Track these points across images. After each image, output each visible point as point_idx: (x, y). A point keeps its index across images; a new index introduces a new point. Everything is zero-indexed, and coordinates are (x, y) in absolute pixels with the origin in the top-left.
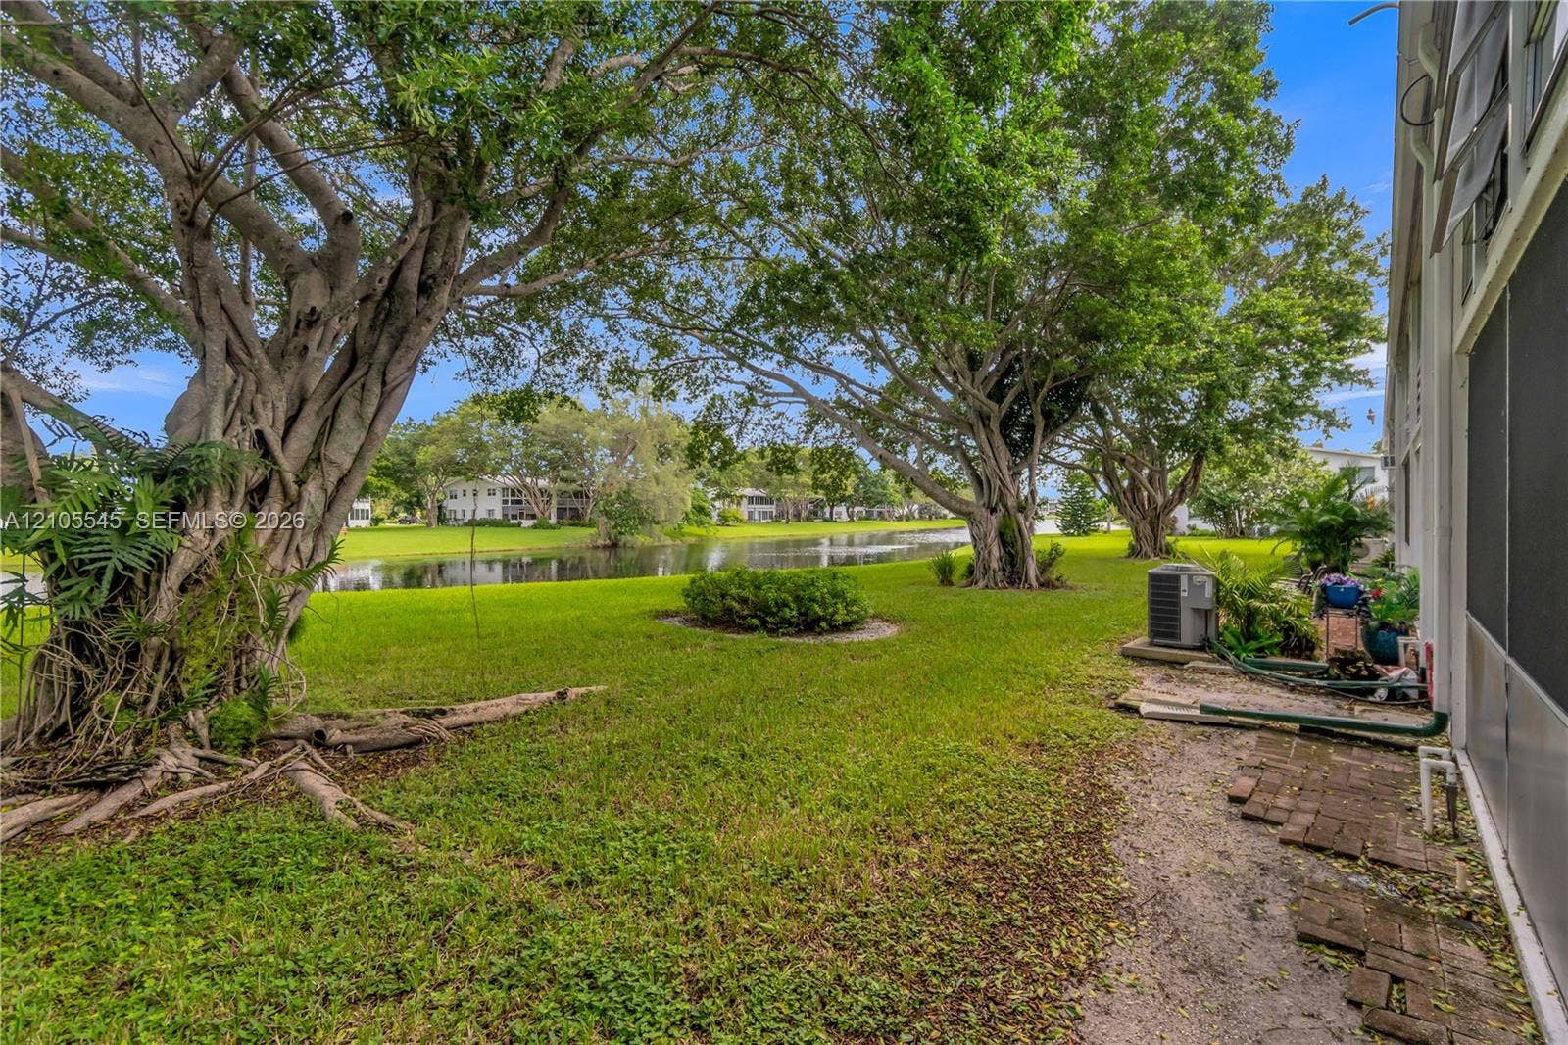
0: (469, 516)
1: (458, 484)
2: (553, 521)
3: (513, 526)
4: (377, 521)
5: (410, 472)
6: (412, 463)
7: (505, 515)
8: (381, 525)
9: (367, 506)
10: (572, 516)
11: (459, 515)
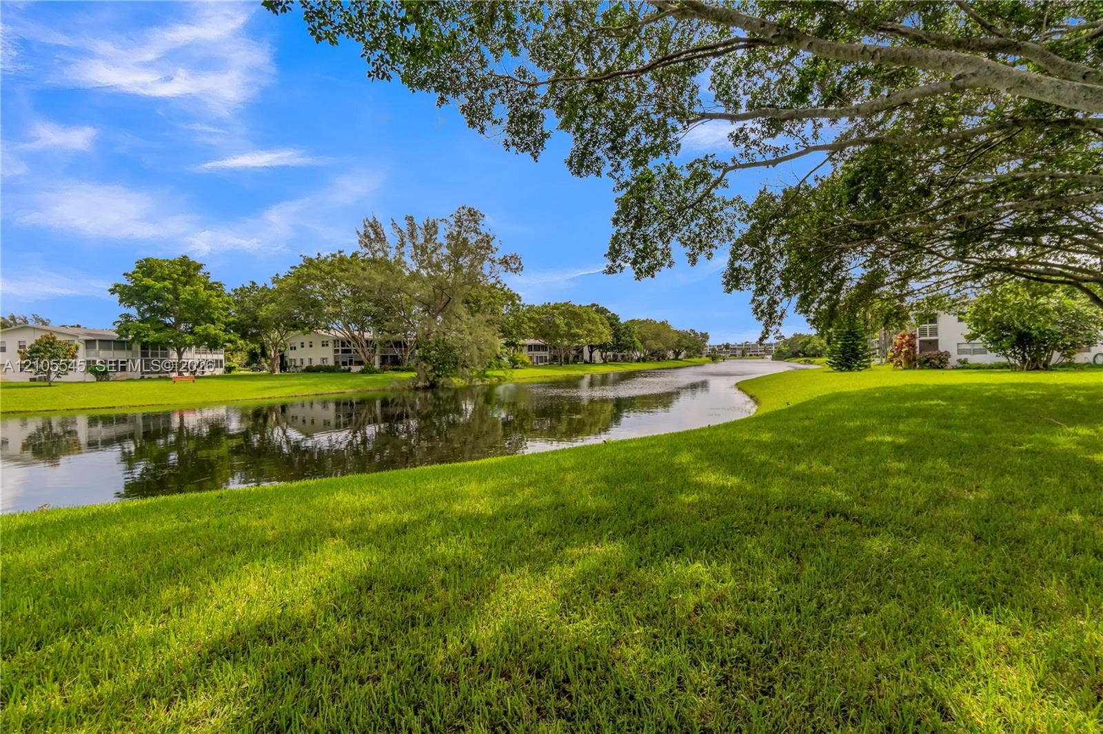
0: (306, 364)
1: (295, 337)
2: (377, 366)
3: (344, 371)
4: (229, 369)
5: (256, 327)
6: (255, 320)
7: (336, 362)
8: (233, 373)
9: (221, 357)
10: (394, 363)
11: (298, 364)
